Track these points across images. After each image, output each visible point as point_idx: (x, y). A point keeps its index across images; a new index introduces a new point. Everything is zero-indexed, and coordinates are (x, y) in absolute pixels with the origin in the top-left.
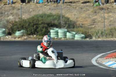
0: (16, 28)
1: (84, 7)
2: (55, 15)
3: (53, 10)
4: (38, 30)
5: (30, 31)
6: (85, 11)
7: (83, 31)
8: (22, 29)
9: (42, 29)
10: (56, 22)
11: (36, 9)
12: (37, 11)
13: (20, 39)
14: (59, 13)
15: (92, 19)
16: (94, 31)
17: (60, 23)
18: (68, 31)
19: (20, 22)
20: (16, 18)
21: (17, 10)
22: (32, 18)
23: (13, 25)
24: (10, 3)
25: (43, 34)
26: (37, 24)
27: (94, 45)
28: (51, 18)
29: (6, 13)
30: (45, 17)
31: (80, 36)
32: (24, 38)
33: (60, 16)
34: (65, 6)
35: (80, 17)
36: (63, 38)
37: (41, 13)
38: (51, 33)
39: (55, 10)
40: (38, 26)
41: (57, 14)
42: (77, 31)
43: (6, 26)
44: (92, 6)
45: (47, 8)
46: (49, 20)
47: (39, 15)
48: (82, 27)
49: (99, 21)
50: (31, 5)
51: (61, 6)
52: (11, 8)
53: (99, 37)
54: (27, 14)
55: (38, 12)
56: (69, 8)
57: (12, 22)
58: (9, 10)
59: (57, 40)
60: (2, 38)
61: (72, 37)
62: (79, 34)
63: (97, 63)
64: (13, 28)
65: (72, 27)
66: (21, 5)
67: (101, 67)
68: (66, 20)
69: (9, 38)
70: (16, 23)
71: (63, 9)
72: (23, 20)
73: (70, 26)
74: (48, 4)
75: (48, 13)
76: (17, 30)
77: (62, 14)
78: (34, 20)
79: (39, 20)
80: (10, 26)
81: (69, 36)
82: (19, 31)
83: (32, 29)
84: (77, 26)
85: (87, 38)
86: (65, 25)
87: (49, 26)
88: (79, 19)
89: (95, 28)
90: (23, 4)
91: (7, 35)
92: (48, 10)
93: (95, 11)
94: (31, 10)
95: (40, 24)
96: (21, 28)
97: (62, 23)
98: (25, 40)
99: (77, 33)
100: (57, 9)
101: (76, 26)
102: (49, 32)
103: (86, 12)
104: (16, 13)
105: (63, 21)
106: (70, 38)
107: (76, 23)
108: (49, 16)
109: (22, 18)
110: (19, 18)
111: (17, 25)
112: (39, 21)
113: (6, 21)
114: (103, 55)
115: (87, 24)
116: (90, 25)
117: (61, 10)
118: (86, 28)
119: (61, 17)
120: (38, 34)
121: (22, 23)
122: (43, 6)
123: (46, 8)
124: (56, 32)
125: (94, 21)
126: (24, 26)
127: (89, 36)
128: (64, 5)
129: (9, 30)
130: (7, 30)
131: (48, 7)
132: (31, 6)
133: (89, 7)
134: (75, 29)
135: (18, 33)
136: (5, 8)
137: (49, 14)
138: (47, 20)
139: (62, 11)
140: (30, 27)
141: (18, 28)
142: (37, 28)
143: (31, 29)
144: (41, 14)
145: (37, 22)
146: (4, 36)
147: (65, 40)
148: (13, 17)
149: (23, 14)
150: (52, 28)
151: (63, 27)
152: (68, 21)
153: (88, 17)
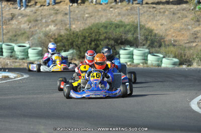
0: (60, 46)
1: (178, 12)
2: (128, 25)
3: (124, 15)
6: (179, 17)
7: (177, 53)
8: (71, 49)
10: (130, 37)
11: (96, 14)
12: (97, 17)
14: (136, 21)
15: (191, 32)
17: (136, 39)
18: (150, 53)
19: (67, 37)
20: (61, 28)
21: (63, 16)
22: (88, 29)
23: (56, 41)
24: (50, 3)
26: (98, 40)
27: (195, 77)
28: (122, 29)
29: (44, 21)
30: (111, 27)
31: (172, 61)
33: (137, 27)
34: (145, 9)
35: (171, 29)
36: (141, 65)
37: (103, 20)
38: (121, 56)
39: (128, 15)
40: (99, 43)
41: (131, 23)
42: (165, 53)
43: (43, 43)
44: (192, 10)
45: (115, 13)
46: (117, 33)
47: (101, 24)
48: (174, 45)
50: (86, 7)
51: (139, 9)
54: (79, 23)
55: (99, 19)
56: (152, 13)
57: (54, 35)
58: (48, 16)
59: (131, 67)
60: (36, 62)
61: (157, 62)
62: (169, 58)
63: (200, 108)
65: (158, 45)
66: (70, 6)
68: (147, 33)
70: (62, 39)
71: (142, 14)
72: (73, 33)
73: (154, 43)
74: (117, 6)
75: (116, 20)
76: (62, 50)
77: (140, 22)
78: (91, 34)
79: (100, 33)
81: (152, 61)
82: (65, 51)
84: (167, 44)
85: (183, 64)
86: (144, 42)
87: (117, 43)
88: (170, 33)
89: (197, 47)
90: (74, 4)
92: (116, 16)
93: (198, 19)
94: (87, 15)
95: (102, 40)
96: (70, 46)
97: (141, 38)
99: (166, 55)
100: (133, 14)
101: (165, 44)
102: (118, 53)
103: (182, 19)
104: (61, 21)
105: (142, 34)
106: (154, 65)
107: (164, 39)
108: (117, 26)
109: (72, 28)
110: (67, 30)
111: (63, 41)
112: (100, 35)
113: (44, 34)
115: (184, 40)
116: (189, 43)
117: (138, 16)
119: (139, 28)
121: (70, 37)
122: (108, 8)
123: (113, 11)
124: (129, 54)
125: (195, 36)
126: (74, 43)
127: (186, 62)
128: (144, 7)
130: (45, 49)
131: (116, 10)
132: (87, 9)
133: (186, 11)
134: (163, 49)
136: (41, 12)
137: (118, 23)
138: (114, 33)
139: (140, 18)
140: (84, 45)
141: (64, 46)
142: (97, 46)
143: (87, 48)
144: (104, 23)
145: (97, 37)
146: (40, 60)
147: (145, 67)
148: (55, 28)
149: (73, 22)
150: (123, 48)
151: (141, 46)
152: (151, 36)
153: (185, 29)
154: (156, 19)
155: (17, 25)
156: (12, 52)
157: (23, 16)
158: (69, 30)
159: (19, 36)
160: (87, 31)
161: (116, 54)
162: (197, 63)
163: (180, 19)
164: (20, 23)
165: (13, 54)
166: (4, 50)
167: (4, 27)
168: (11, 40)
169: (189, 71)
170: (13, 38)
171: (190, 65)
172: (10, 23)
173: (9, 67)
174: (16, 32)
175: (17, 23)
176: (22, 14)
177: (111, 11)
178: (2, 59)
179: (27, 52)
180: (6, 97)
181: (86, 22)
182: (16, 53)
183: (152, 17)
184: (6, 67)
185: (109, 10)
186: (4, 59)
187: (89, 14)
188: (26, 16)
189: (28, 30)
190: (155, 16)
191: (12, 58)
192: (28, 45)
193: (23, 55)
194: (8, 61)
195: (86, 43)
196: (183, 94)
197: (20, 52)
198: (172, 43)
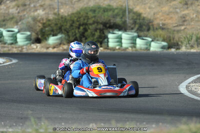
0: (48, 31)
2: (116, 9)
4: (86, 34)
5: (73, 36)
7: (166, 36)
8: (59, 33)
9: (93, 33)
10: (118, 20)
12: (86, 1)
13: (55, 50)
14: (124, 5)
15: (180, 15)
16: (184, 36)
17: (125, 22)
18: (139, 37)
19: (55, 21)
20: (50, 13)
22: (77, 13)
23: (45, 25)
26: (86, 24)
27: (184, 61)
28: (110, 13)
29: (32, 5)
30: (99, 11)
31: (160, 45)
32: (63, 47)
33: (125, 11)
35: (159, 12)
36: (130, 48)
37: (92, 4)
38: (110, 40)
40: (87, 27)
41: (120, 7)
42: (154, 36)
43: (32, 28)
46: (106, 17)
47: (89, 8)
48: (163, 29)
49: (192, 20)
53: (192, 47)
54: (68, 7)
55: (87, 3)
57: (43, 19)
58: (37, 0)
59: (120, 51)
60: (25, 47)
61: (146, 46)
62: (158, 42)
63: (188, 91)
64: (44, 31)
65: (146, 29)
67: (196, 98)
68: (135, 17)
69: (37, 48)
70: (50, 23)
72: (62, 18)
73: (143, 27)
75: (104, 4)
76: (50, 34)
77: (128, 6)
78: (80, 18)
79: (88, 17)
80: (39, 26)
81: (140, 45)
82: (53, 36)
83: (77, 32)
84: (155, 28)
85: (172, 48)
87: (106, 27)
88: (158, 16)
89: (186, 30)
91: (33, 43)
93: (186, 2)
95: (91, 24)
96: (58, 31)
97: (129, 21)
98: (65, 52)
99: (155, 39)
101: (153, 28)
103: (170, 3)
104: (50, 5)
105: (130, 18)
106: (142, 49)
107: (152, 22)
108: (106, 10)
109: (60, 13)
110: (55, 14)
111: (52, 26)
112: (88, 19)
113: (32, 19)
114: (198, 78)
115: (172, 24)
116: (177, 26)
118: (169, 30)
119: (127, 12)
121: (59, 22)
124: (117, 38)
125: (184, 19)
126: (63, 28)
127: (175, 45)
129: (37, 34)
130: (34, 34)
134: (151, 32)
135: (52, 40)
137: (107, 7)
138: (103, 17)
139: (129, 1)
140: (73, 29)
141: (52, 31)
142: (85, 30)
143: (75, 32)
144: (92, 7)
145: (86, 21)
146: (29, 45)
147: (134, 51)
148: (44, 12)
149: (61, 7)
150: (111, 31)
151: (130, 30)
152: (140, 19)
153: (174, 13)
154: (144, 2)
155: (5, 10)
158: (57, 14)
159: (8, 20)
160: (76, 15)
161: (105, 38)
162: (186, 46)
163: (168, 2)
164: (8, 8)
165: (2, 39)
169: (178, 54)
170: (2, 23)
171: (179, 49)
174: (4, 17)
175: (5, 8)
179: (16, 37)
181: (75, 6)
182: (5, 38)
189: (16, 15)
192: (16, 30)
193: (12, 40)
195: (74, 27)
196: (172, 78)
197: (9, 37)
198: (160, 27)
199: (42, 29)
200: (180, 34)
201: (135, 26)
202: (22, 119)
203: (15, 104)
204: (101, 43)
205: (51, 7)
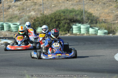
0: (37, 24)
1: (107, 2)
2: (77, 11)
3: (75, 5)
4: (60, 25)
5: (52, 27)
6: (107, 6)
7: (106, 27)
9: (64, 25)
10: (78, 18)
11: (58, 5)
12: (59, 6)
14: (82, 8)
15: (115, 14)
16: (117, 26)
17: (82, 19)
18: (91, 27)
19: (42, 18)
20: (38, 13)
21: (39, 6)
25: (65, 30)
26: (60, 20)
27: (117, 41)
28: (74, 13)
29: (28, 9)
30: (67, 12)
31: (103, 32)
33: (82, 12)
34: (87, 1)
35: (103, 13)
36: (86, 34)
37: (63, 8)
38: (74, 29)
39: (77, 5)
40: (60, 22)
41: (79, 10)
42: (100, 27)
44: (115, 1)
46: (71, 16)
47: (61, 10)
51: (84, 2)
52: (33, 4)
54: (49, 10)
55: (60, 8)
56: (91, 4)
57: (34, 17)
58: (30, 6)
59: (80, 35)
61: (95, 33)
62: (102, 30)
64: (35, 24)
65: (95, 23)
68: (89, 16)
70: (38, 19)
71: (85, 4)
72: (45, 16)
73: (93, 21)
75: (70, 8)
76: (38, 26)
77: (84, 9)
78: (56, 16)
79: (61, 15)
80: (32, 21)
81: (92, 32)
82: (41, 26)
83: (54, 24)
84: (100, 22)
85: (110, 33)
86: (87, 21)
87: (71, 21)
88: (102, 15)
92: (70, 6)
94: (53, 5)
95: (62, 20)
96: (43, 24)
97: (85, 18)
99: (100, 28)
100: (80, 4)
101: (99, 22)
103: (109, 7)
104: (38, 9)
105: (86, 16)
106: (93, 34)
107: (99, 18)
108: (71, 12)
109: (44, 13)
110: (41, 14)
111: (39, 21)
112: (61, 17)
113: (28, 17)
115: (110, 19)
116: (113, 21)
117: (83, 5)
118: (109, 23)
119: (84, 13)
120: (60, 30)
122: (66, 1)
123: (69, 3)
124: (78, 28)
125: (117, 17)
126: (46, 22)
127: (112, 32)
131: (70, 2)
132: (53, 2)
133: (112, 2)
134: (98, 24)
135: (39, 29)
136: (26, 4)
137: (72, 10)
138: (69, 16)
139: (85, 6)
140: (52, 23)
141: (40, 24)
142: (59, 23)
143: (53, 25)
144: (63, 10)
145: (59, 18)
147: (88, 36)
148: (35, 13)
149: (45, 10)
150: (74, 24)
151: (85, 23)
152: (91, 17)
153: (111, 13)
154: (94, 7)
155: (12, 12)
156: (9, 28)
157: (16, 6)
159: (13, 18)
160: (54, 15)
161: (71, 28)
163: (108, 7)
164: (14, 11)
165: (10, 29)
166: (4, 27)
167: (4, 13)
168: (9, 21)
169: (114, 37)
170: (10, 19)
171: (114, 34)
172: (8, 11)
173: (8, 36)
174: (11, 16)
175: (12, 11)
176: (15, 6)
177: (68, 3)
178: (3, 32)
180: (6, 54)
181: (53, 9)
182: (12, 28)
183: (91, 6)
184: (6, 37)
185: (66, 2)
186: (5, 32)
187: (54, 4)
188: (17, 6)
189: (18, 15)
190: (93, 5)
191: (9, 31)
192: (18, 24)
193: (16, 30)
194: (7, 33)
195: (52, 22)
196: (110, 51)
197: (14, 28)
198: (104, 21)
199: (33, 23)
200: (115, 26)
201: (88, 21)
202: (21, 75)
203: (18, 67)
204: (68, 31)
205: (39, 10)
